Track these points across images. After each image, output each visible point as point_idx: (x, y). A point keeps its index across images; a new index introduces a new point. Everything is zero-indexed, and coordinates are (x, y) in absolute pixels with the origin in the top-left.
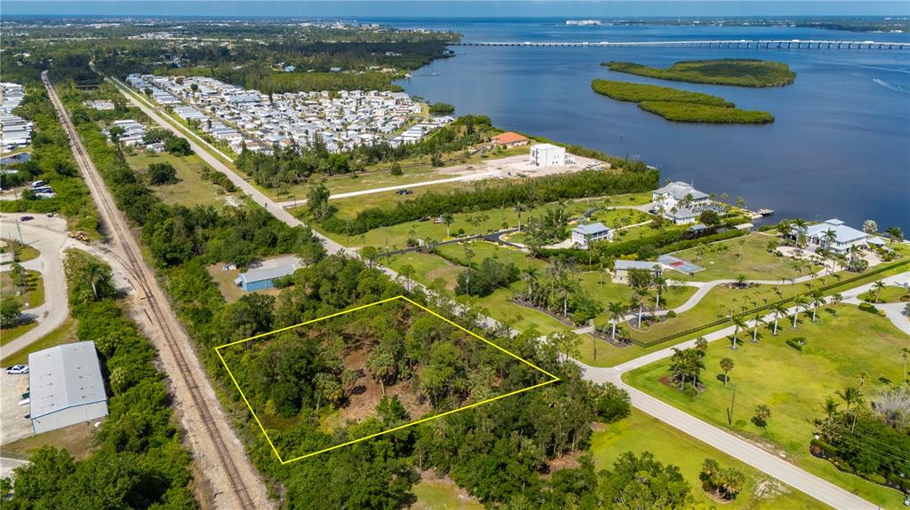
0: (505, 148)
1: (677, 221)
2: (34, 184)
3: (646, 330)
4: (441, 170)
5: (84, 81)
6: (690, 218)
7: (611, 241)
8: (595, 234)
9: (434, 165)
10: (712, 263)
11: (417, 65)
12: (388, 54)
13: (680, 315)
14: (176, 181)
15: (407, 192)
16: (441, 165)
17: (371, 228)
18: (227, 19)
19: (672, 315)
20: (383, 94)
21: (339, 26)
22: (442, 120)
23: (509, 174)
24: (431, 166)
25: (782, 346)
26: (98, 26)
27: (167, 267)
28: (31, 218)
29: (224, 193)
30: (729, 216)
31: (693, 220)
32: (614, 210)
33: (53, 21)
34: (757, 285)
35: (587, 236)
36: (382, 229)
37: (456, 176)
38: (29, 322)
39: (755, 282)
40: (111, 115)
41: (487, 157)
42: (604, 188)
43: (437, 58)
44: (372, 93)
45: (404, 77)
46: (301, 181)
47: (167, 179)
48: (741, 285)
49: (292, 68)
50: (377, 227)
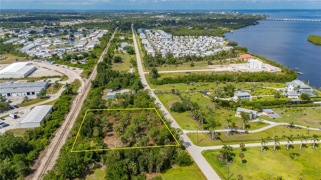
0: (243, 60)
1: (288, 96)
2: (84, 59)
3: (230, 136)
4: (210, 66)
5: (125, 30)
6: (295, 96)
7: (251, 100)
8: (243, 97)
9: (209, 64)
10: (288, 115)
11: (239, 27)
12: (231, 23)
13: (251, 133)
14: (122, 62)
15: (189, 73)
16: (211, 64)
17: (165, 84)
18: (186, 10)
19: (247, 133)
20: (215, 37)
21: (223, 13)
22: (228, 48)
23: (235, 70)
24: (207, 64)
25: (286, 155)
26: (145, 13)
27: (94, 88)
28: (75, 69)
29: (132, 67)
30: (317, 97)
31: (297, 97)
32: (265, 88)
33: (135, 12)
34: (300, 128)
35: (239, 97)
36: (169, 84)
37: (214, 69)
38: (48, 98)
39: (300, 126)
40: (123, 41)
41: (232, 63)
42: (268, 79)
43: (250, 25)
44: (211, 37)
45: (230, 31)
46: (158, 66)
47: (119, 62)
48: (292, 127)
49: (191, 28)
50: (167, 83)
